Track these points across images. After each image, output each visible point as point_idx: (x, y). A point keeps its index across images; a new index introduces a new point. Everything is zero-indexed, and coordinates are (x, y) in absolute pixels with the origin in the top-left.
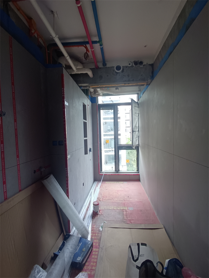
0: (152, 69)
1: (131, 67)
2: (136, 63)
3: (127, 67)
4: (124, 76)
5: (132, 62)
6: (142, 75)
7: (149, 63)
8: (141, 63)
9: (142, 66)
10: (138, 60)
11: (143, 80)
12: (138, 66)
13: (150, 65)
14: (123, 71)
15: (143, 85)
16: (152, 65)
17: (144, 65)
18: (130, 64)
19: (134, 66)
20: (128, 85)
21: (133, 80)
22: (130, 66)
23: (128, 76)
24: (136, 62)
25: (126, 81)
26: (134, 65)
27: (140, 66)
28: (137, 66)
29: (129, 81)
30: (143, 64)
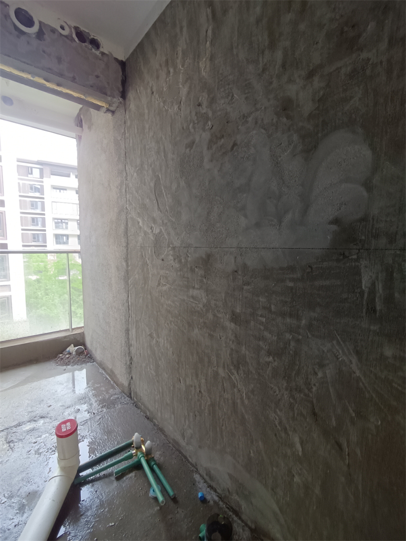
0: (121, 73)
1: (66, 36)
2: (81, 36)
3: (53, 31)
4: (44, 52)
5: (70, 27)
6: (97, 77)
7: (115, 55)
8: (95, 44)
9: (98, 53)
10: (87, 31)
11: (102, 91)
12: (86, 46)
13: (116, 59)
14: (40, 35)
15: (98, 108)
16: (123, 64)
17: (103, 54)
18: (62, 28)
19: (76, 39)
20: (56, 87)
21: (73, 79)
22: (64, 33)
23: (59, 60)
24: (81, 31)
25: (49, 70)
26: (74, 36)
27: (93, 50)
28: (83, 44)
29: (61, 75)
30: (101, 49)
